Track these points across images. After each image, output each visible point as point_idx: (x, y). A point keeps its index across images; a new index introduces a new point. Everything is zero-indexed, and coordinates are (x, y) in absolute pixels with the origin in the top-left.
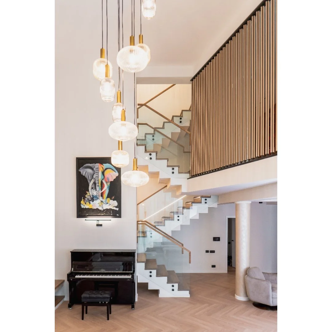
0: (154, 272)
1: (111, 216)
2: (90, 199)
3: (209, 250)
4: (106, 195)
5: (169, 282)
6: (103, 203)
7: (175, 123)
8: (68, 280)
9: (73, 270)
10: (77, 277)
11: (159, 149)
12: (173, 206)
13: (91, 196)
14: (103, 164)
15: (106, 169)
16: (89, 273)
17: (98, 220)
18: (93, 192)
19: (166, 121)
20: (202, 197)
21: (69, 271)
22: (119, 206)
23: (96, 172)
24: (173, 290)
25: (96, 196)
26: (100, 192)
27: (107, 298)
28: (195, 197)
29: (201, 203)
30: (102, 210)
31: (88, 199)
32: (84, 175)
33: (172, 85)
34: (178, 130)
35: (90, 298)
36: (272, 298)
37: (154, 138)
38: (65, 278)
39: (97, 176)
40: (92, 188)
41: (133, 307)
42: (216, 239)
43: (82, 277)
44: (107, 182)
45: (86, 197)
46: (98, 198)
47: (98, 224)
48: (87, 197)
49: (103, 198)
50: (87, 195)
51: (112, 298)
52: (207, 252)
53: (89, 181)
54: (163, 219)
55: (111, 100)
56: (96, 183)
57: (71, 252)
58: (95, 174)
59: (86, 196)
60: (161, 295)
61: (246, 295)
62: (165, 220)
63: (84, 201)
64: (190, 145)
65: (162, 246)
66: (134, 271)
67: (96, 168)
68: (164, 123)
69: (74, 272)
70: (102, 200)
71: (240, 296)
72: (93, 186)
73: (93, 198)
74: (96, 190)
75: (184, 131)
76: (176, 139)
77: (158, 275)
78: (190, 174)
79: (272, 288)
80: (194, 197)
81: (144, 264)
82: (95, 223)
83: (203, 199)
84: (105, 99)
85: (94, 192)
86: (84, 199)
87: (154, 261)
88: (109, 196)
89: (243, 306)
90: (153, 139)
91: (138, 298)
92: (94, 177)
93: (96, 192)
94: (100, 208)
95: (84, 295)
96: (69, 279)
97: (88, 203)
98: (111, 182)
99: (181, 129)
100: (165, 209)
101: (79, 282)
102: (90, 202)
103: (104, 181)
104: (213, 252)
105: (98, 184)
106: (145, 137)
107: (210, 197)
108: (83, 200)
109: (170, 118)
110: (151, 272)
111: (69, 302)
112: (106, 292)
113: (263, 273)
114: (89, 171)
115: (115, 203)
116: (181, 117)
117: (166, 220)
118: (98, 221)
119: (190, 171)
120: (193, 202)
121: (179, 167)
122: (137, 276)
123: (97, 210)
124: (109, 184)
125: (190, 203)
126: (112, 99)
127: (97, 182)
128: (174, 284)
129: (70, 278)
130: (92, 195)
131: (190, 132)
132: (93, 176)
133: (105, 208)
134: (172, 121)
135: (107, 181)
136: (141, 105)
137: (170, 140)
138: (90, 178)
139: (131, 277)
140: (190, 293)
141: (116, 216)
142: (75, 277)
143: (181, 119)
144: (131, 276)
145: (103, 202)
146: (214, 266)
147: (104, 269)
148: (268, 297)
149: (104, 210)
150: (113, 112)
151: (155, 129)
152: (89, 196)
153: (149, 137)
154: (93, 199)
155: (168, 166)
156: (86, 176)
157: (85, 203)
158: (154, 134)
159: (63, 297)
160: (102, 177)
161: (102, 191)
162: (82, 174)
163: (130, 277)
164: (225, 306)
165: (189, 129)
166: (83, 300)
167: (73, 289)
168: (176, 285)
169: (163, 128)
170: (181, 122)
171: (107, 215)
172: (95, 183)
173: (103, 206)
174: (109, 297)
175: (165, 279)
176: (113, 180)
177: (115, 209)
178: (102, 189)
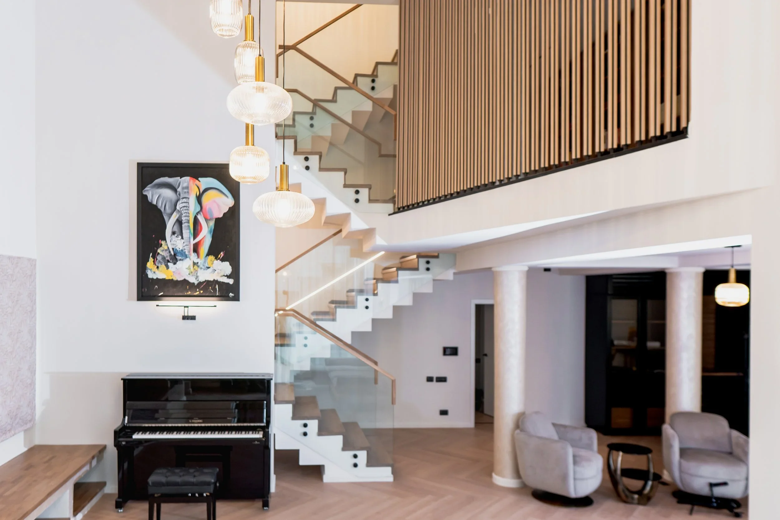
0: (313, 425)
1: (216, 296)
2: (168, 258)
3: (435, 375)
4: (204, 248)
5: (346, 447)
6: (198, 266)
7: (360, 89)
8: (115, 446)
9: (126, 421)
10: (136, 436)
11: (324, 147)
12: (351, 276)
13: (170, 252)
14: (200, 179)
15: (206, 190)
16: (165, 427)
17: (188, 307)
18: (175, 243)
19: (342, 84)
20: (419, 256)
21: (117, 424)
22: (235, 274)
23: (182, 196)
24: (355, 465)
25: (182, 250)
26: (193, 242)
27: (208, 484)
28: (403, 257)
29: (417, 269)
30: (196, 283)
31: (164, 258)
32: (155, 203)
33: (354, 5)
34: (368, 106)
35: (168, 484)
36: (575, 479)
37: (314, 122)
38: (109, 441)
39: (184, 204)
40: (174, 233)
41: (266, 504)
42: (451, 351)
43: (148, 436)
44: (207, 220)
45: (159, 254)
46: (186, 257)
47: (186, 315)
48: (161, 253)
49: (198, 256)
50: (161, 248)
51: (218, 485)
52: (430, 379)
53: (166, 218)
54: (333, 305)
55: (235, 34)
56: (183, 222)
57: (122, 379)
58: (180, 202)
59: (159, 251)
60: (328, 478)
61: (517, 474)
62: (336, 307)
63: (154, 262)
64: (395, 140)
65: (328, 368)
66: (268, 422)
67: (183, 188)
68: (336, 89)
69: (131, 425)
70: (196, 261)
71: (503, 476)
72: (176, 229)
73: (175, 255)
74: (182, 238)
75: (382, 108)
76: (361, 126)
77: (322, 431)
78: (394, 204)
79: (574, 456)
80: (400, 256)
81: (289, 407)
82: (181, 312)
83: (422, 261)
84: (221, 33)
85: (178, 241)
86: (154, 257)
87: (312, 400)
88: (213, 251)
89: (511, 498)
90: (312, 126)
91: (277, 485)
92: (178, 208)
93: (183, 241)
94: (192, 280)
95: (152, 479)
96: (119, 441)
97: (163, 267)
98: (218, 220)
99: (373, 102)
100: (333, 285)
101: (141, 448)
102: (169, 264)
103: (201, 218)
104: (442, 380)
105: (186, 224)
106: (294, 120)
107: (437, 257)
108: (151, 259)
109: (351, 79)
110: (305, 425)
111: (117, 496)
112: (206, 470)
113: (554, 425)
114: (168, 193)
115: (227, 268)
116: (373, 77)
117: (339, 307)
118: (186, 309)
119: (394, 197)
120: (399, 269)
121: (370, 189)
122: (274, 435)
123: (185, 282)
124: (212, 224)
125: (395, 269)
126: (237, 32)
127: (183, 219)
128: (357, 453)
129: (120, 439)
130: (173, 249)
131: (395, 110)
132: (176, 205)
133: (202, 279)
134: (353, 86)
135: (209, 217)
136: (285, 48)
137: (348, 128)
138: (168, 210)
139: (261, 436)
140: (393, 472)
141: (229, 296)
142: (131, 437)
143: (373, 81)
144: (261, 433)
145: (199, 264)
146: (444, 413)
147: (200, 419)
148: (564, 478)
149: (200, 283)
150: (236, 61)
151: (316, 103)
152: (166, 250)
153: (304, 121)
154: (174, 258)
155: (345, 186)
156: (159, 205)
157: (158, 267)
158: (314, 113)
159: (102, 485)
160: (195, 209)
161: (197, 240)
162: (150, 201)
163: (259, 435)
164: (471, 500)
165: (393, 103)
166: (151, 490)
167: (126, 465)
168: (363, 455)
169: (334, 100)
170: (373, 88)
171: (207, 294)
172: (179, 222)
173: (198, 274)
174: (213, 481)
175: (338, 440)
176: (221, 216)
177: (226, 280)
178: (195, 236)
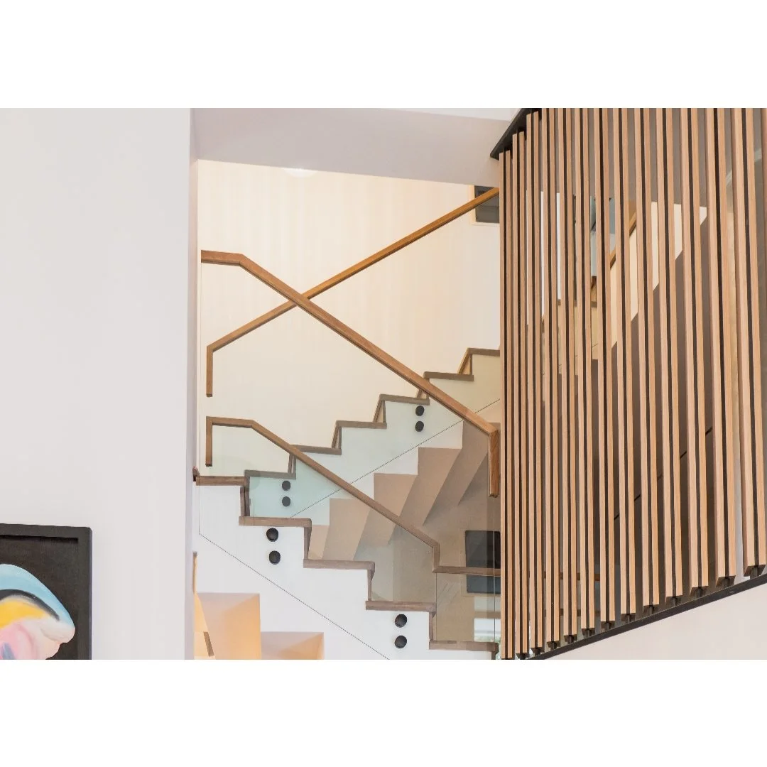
34: (409, 465)
37: (291, 493)
68: (341, 425)
76: (396, 506)
90: (286, 501)
99: (420, 458)
109: (370, 408)
116: (420, 404)
137: (366, 508)
143: (420, 411)
151: (297, 454)
155: (373, 604)
158: (292, 474)
165: (459, 462)
169: (335, 449)
